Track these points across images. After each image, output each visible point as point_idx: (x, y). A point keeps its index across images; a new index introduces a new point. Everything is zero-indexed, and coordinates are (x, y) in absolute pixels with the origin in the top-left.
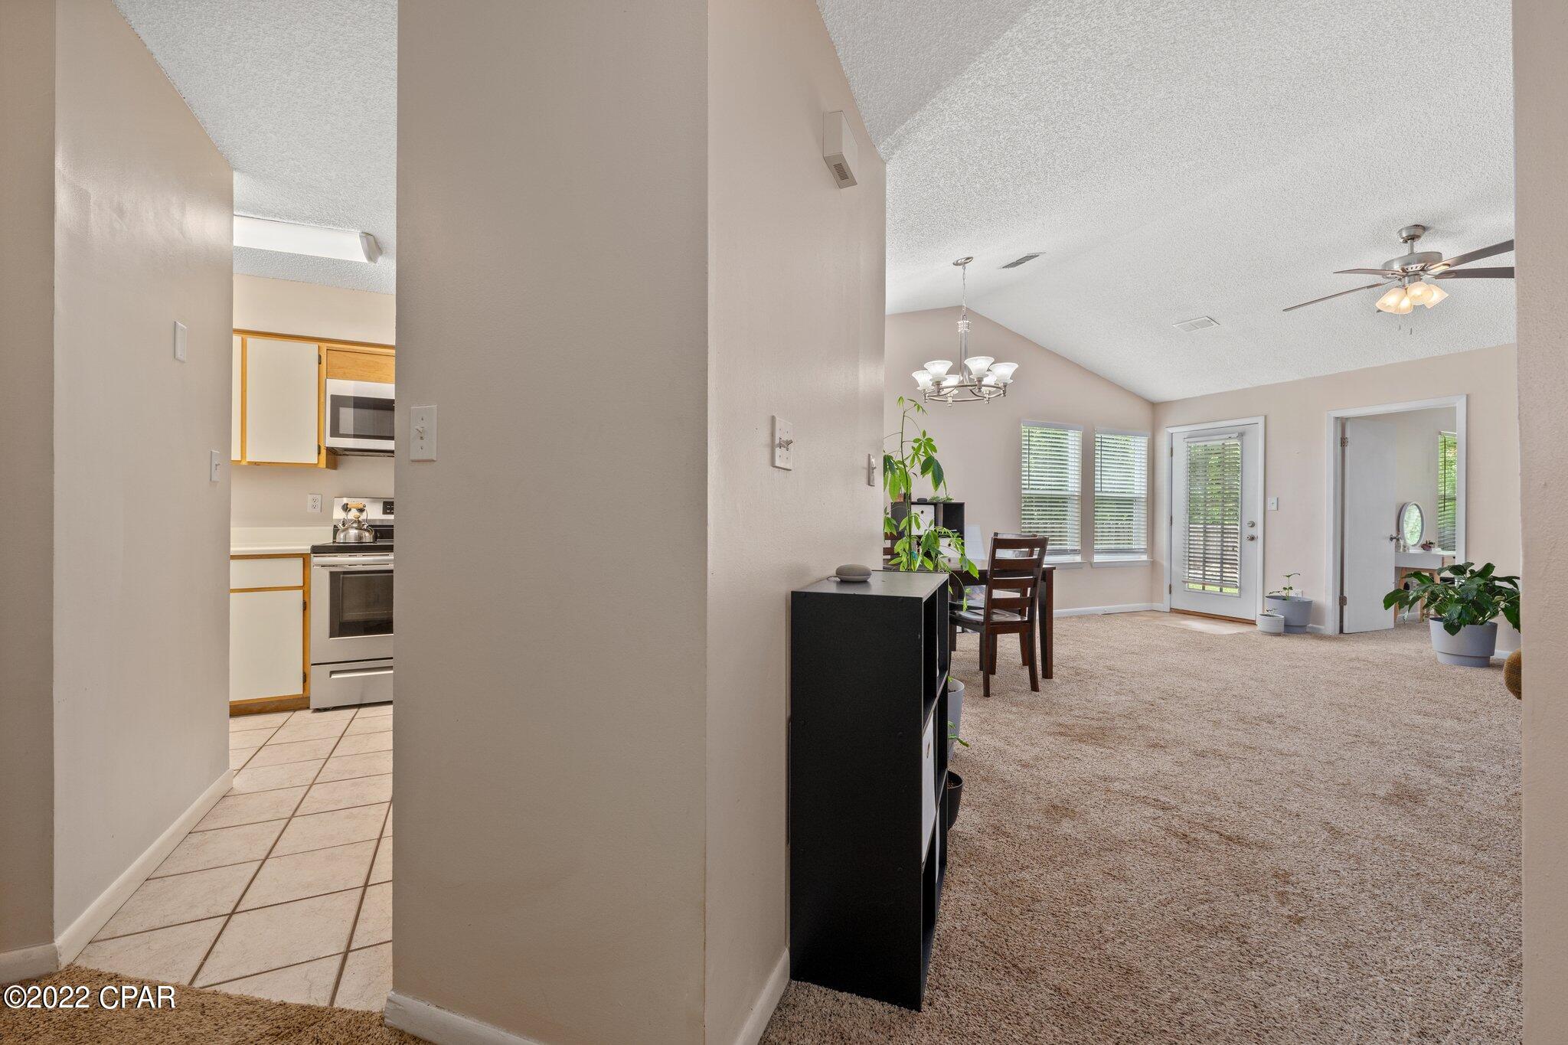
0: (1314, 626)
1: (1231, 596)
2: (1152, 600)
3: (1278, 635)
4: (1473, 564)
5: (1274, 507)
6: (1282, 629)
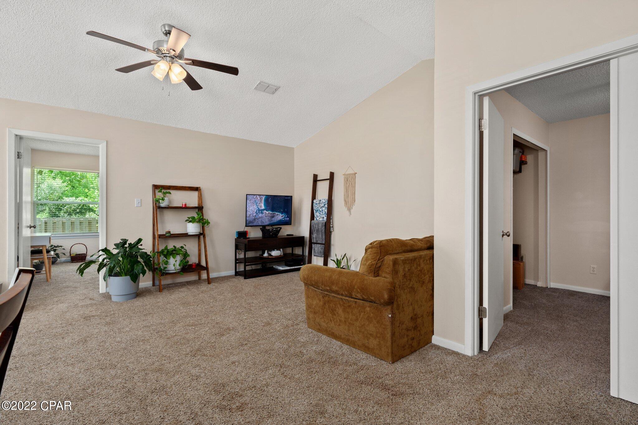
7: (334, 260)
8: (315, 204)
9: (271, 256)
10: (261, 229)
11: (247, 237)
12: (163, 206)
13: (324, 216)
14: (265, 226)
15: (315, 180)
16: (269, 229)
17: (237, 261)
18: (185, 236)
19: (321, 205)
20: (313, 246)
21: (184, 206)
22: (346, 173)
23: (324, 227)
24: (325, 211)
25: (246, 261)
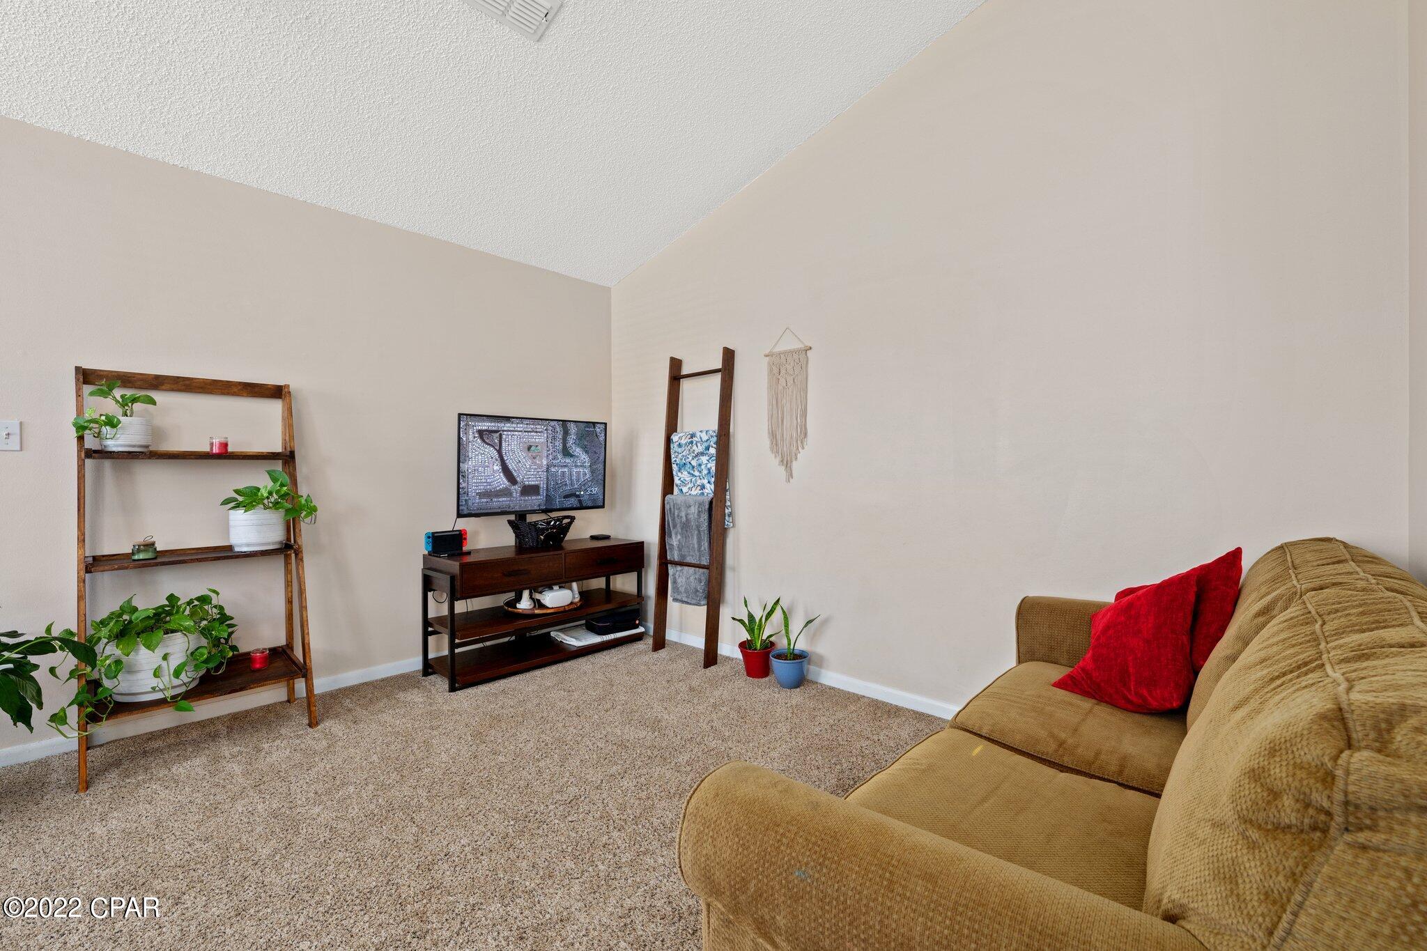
7: (741, 621)
8: (675, 445)
9: (542, 606)
10: (510, 522)
11: (465, 549)
12: (120, 449)
13: (705, 481)
14: (525, 515)
15: (676, 376)
16: (535, 524)
17: (430, 629)
18: (223, 554)
19: (695, 447)
20: (671, 570)
21: (216, 450)
22: (777, 349)
23: (705, 516)
24: (709, 466)
25: (456, 626)
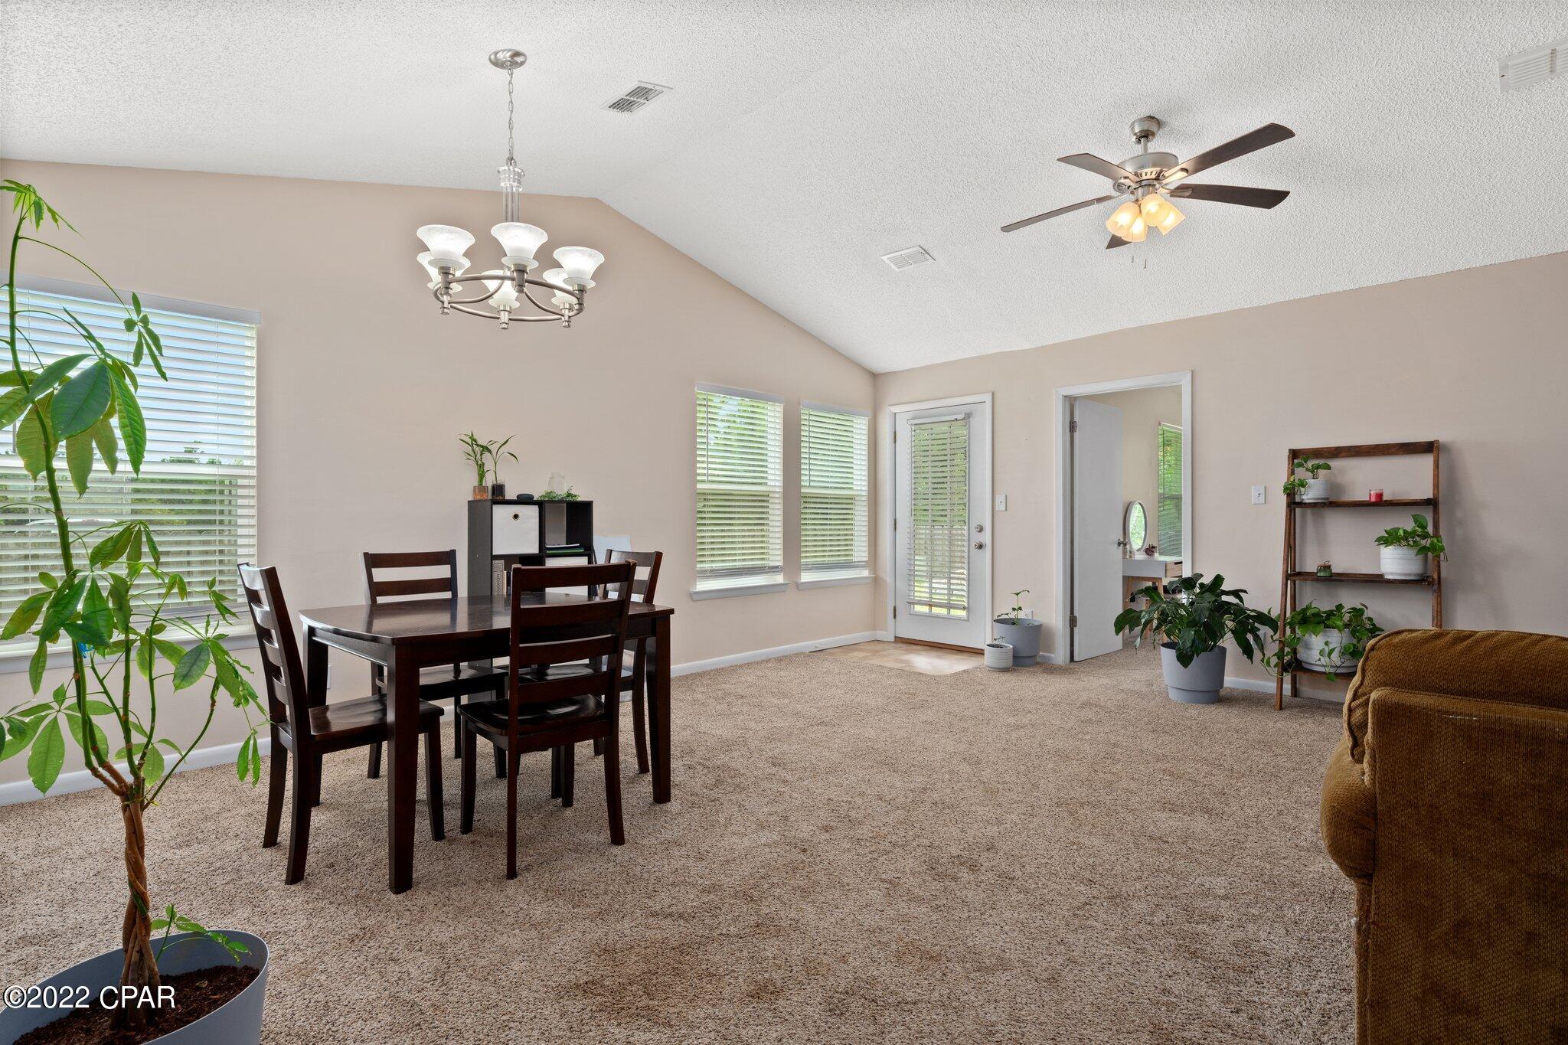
0: (1045, 654)
1: (959, 619)
2: (874, 627)
3: (1005, 670)
4: (1201, 576)
5: (1003, 507)
6: (1009, 662)
18: (1375, 581)
